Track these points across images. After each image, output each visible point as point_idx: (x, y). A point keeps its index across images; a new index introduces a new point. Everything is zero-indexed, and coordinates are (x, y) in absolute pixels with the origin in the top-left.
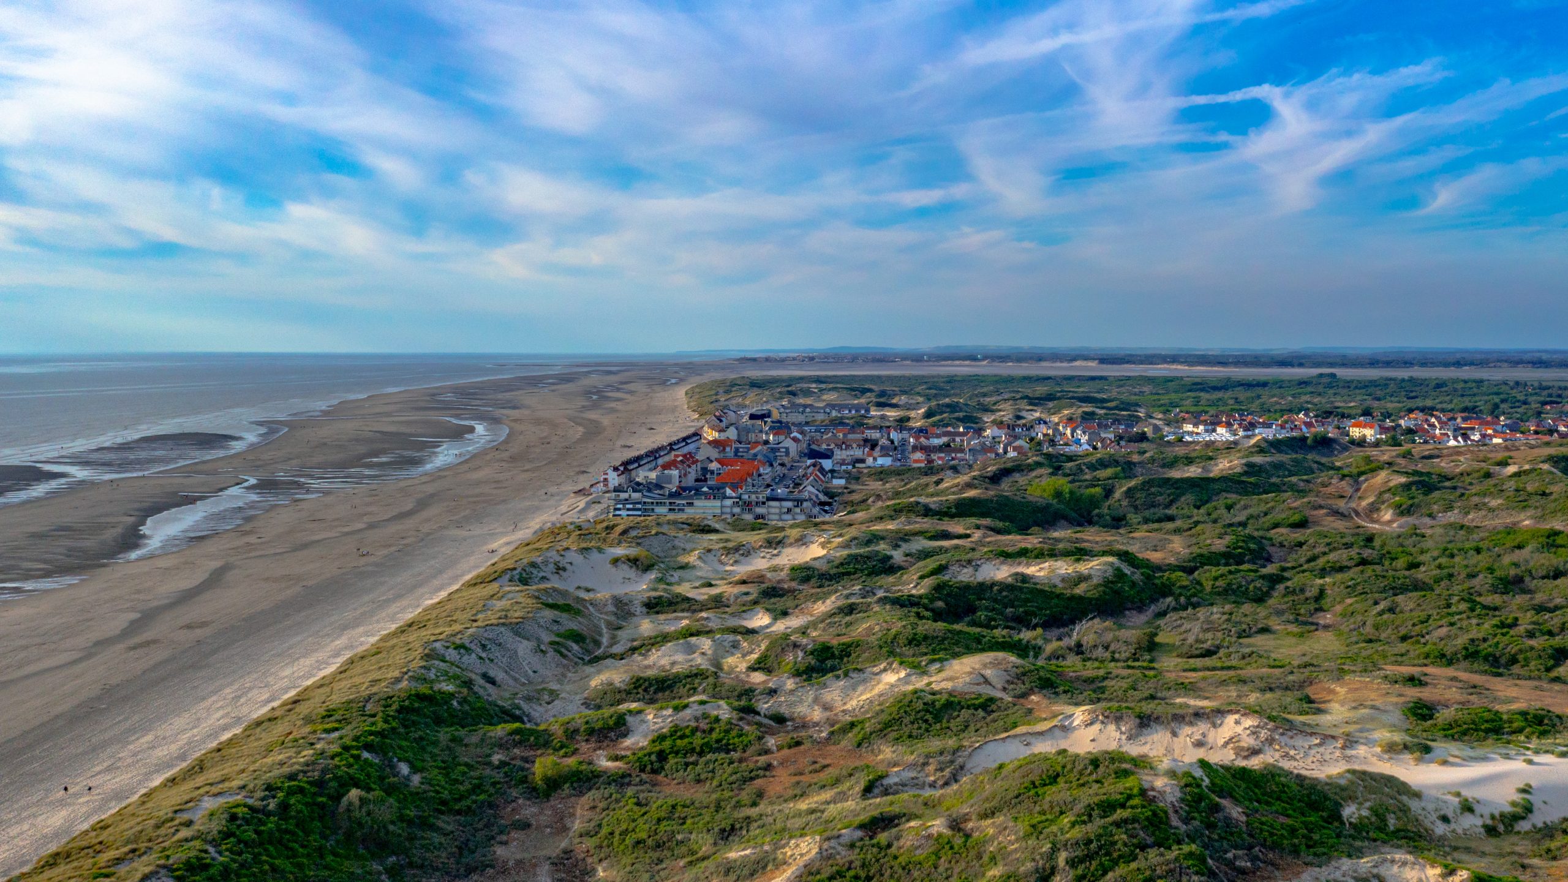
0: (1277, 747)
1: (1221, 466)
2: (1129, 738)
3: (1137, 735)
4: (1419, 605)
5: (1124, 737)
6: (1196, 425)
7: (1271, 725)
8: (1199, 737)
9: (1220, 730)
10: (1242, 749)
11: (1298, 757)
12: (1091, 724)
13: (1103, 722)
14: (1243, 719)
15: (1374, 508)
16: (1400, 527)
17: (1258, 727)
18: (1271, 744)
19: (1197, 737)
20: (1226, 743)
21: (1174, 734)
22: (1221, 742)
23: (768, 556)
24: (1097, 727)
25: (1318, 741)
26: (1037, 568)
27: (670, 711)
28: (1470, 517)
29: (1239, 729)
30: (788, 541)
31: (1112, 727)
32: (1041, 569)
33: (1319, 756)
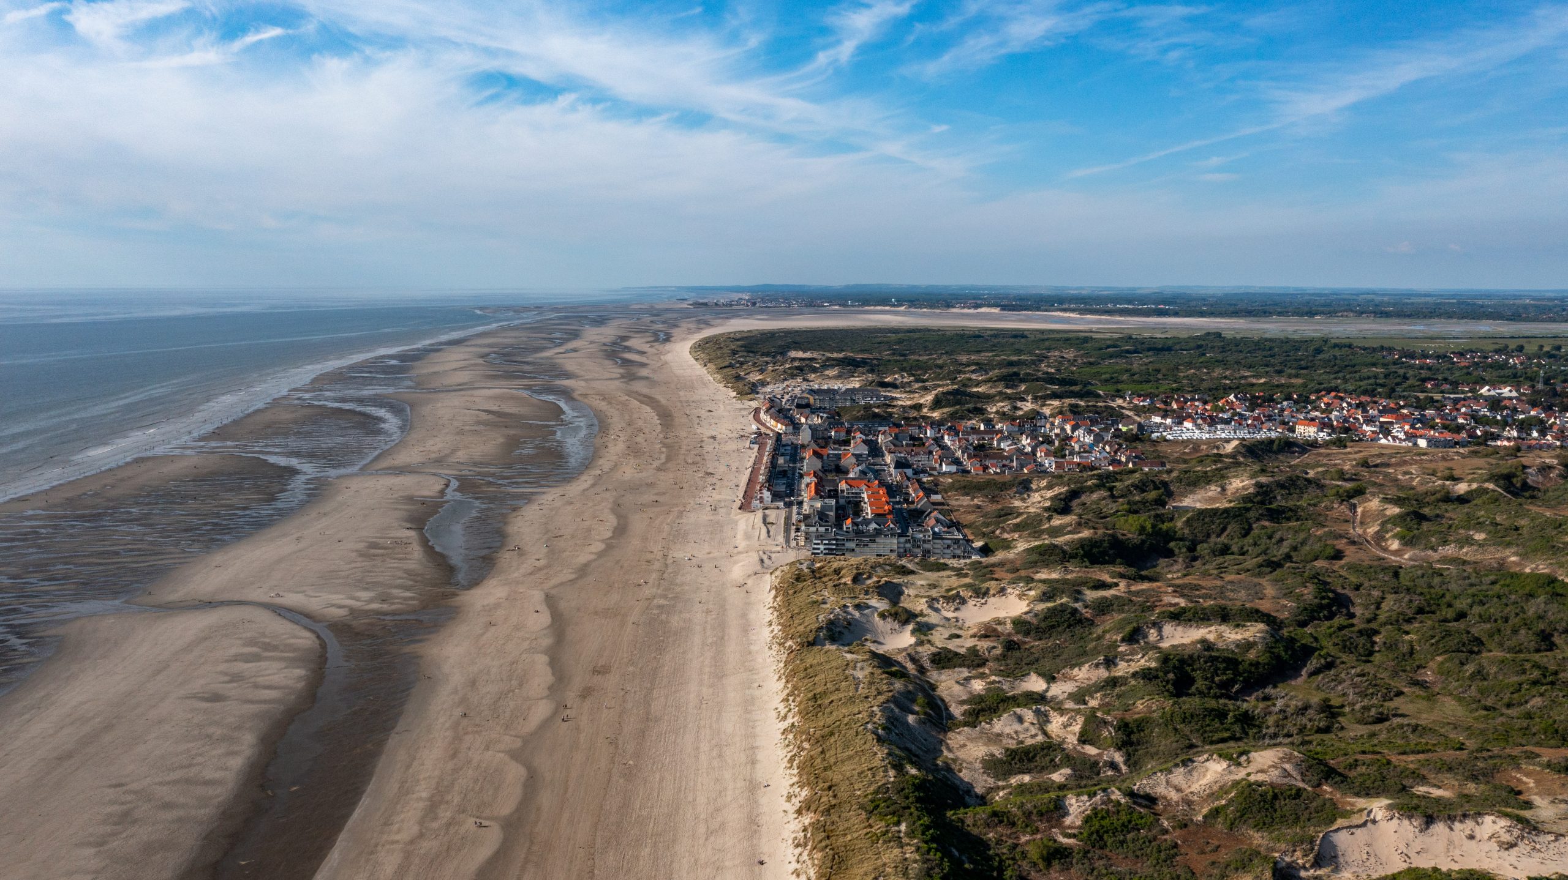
0: (1527, 842)
1: (1234, 485)
2: (1421, 831)
3: (1427, 828)
4: (1501, 669)
5: (1417, 830)
6: (1164, 417)
7: (1520, 826)
8: (1470, 832)
9: (1483, 826)
10: (1503, 843)
11: (1543, 850)
12: (1391, 819)
13: (1399, 819)
14: (1498, 820)
15: (1379, 537)
16: (1410, 559)
17: (1510, 826)
18: (1522, 840)
19: (1468, 832)
20: (1490, 838)
21: (1451, 829)
22: (1486, 837)
23: (978, 604)
24: (1395, 821)
25: (1553, 838)
26: (1206, 630)
27: (1085, 798)
28: (1465, 550)
29: (1497, 828)
30: (992, 592)
31: (1406, 822)
32: (1210, 631)
33: (1556, 849)
